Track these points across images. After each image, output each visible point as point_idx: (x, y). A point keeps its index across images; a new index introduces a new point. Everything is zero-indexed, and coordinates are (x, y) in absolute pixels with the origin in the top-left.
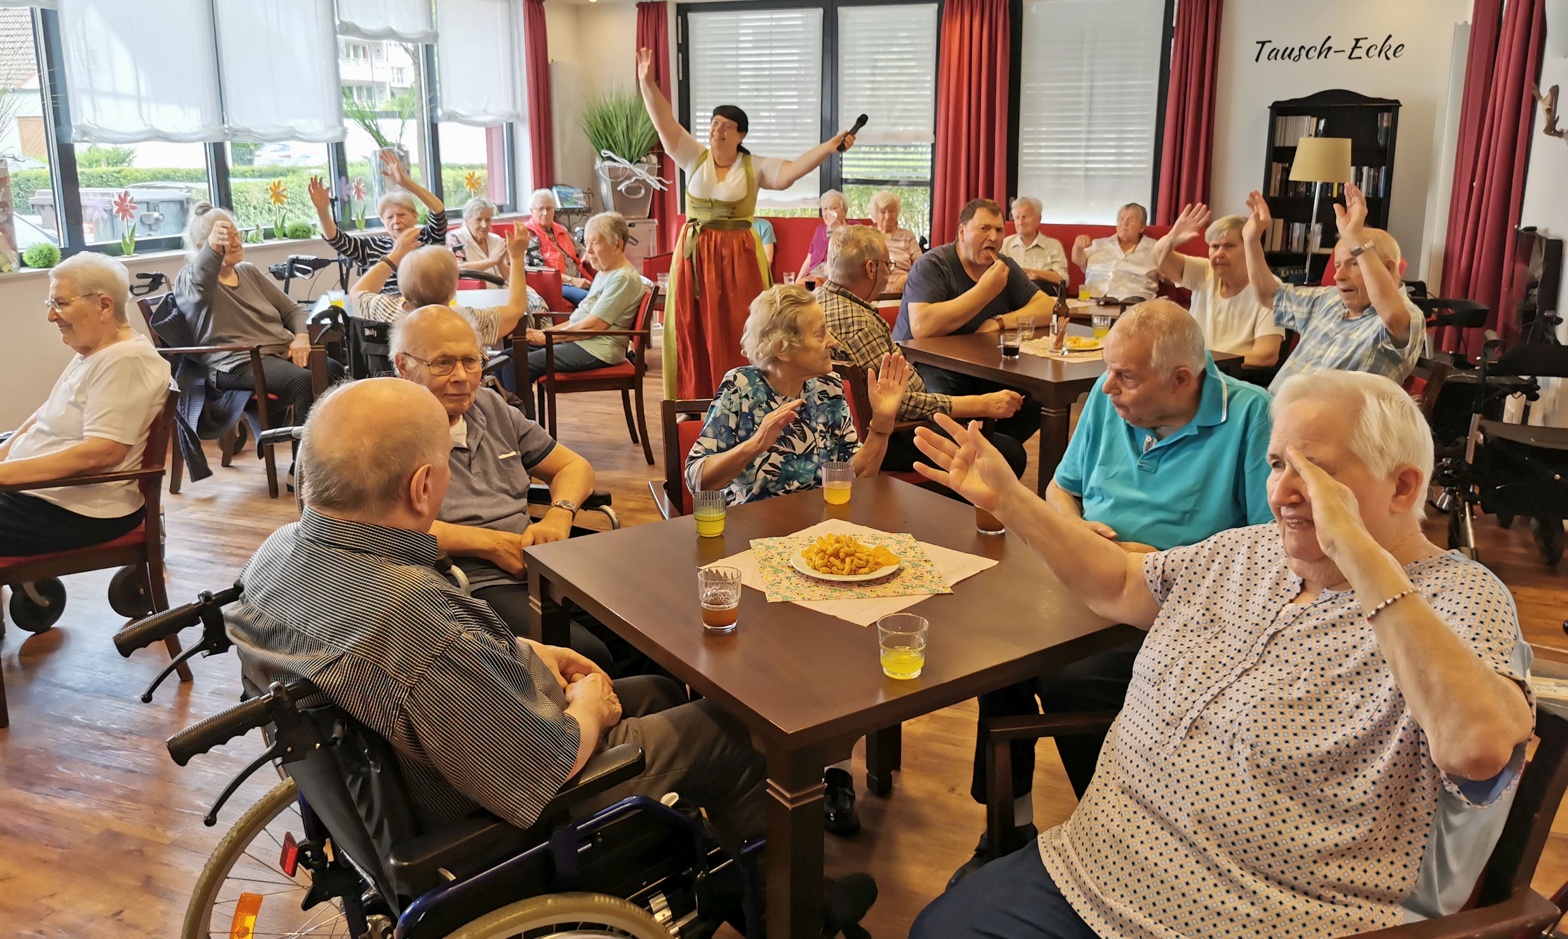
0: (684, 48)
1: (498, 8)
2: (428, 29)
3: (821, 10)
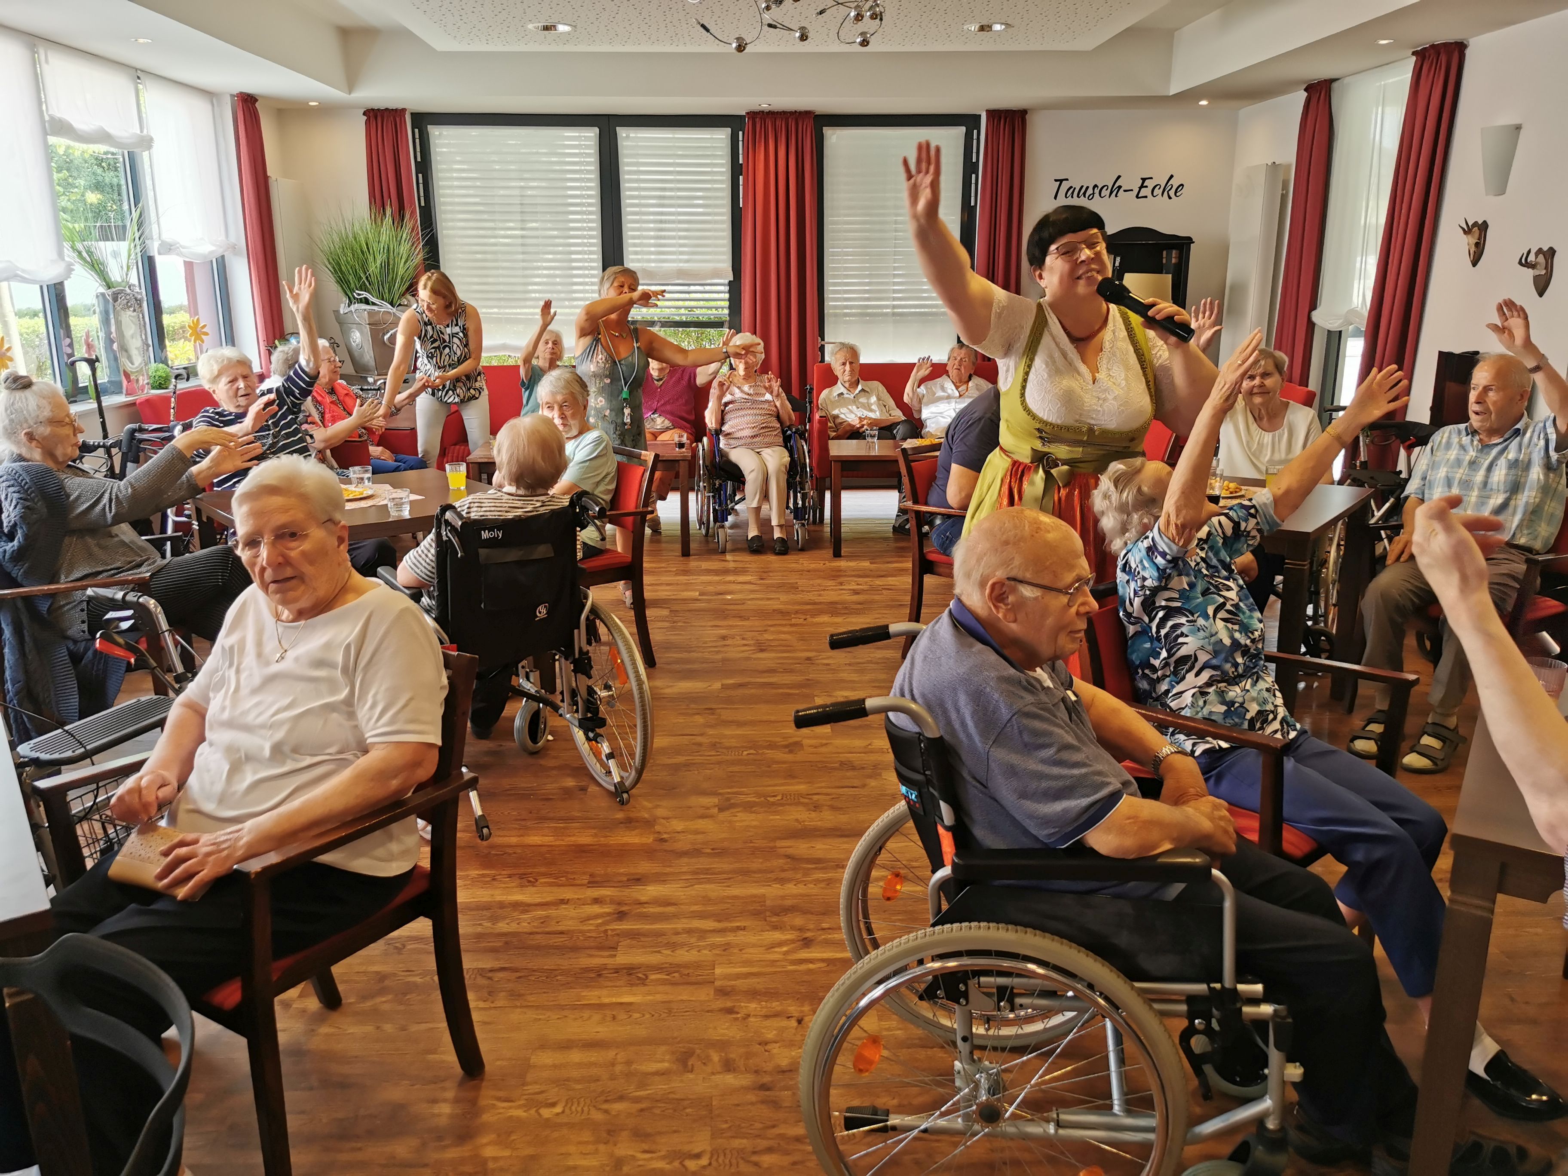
0: (424, 168)
1: (201, 108)
2: (138, 132)
3: (597, 130)
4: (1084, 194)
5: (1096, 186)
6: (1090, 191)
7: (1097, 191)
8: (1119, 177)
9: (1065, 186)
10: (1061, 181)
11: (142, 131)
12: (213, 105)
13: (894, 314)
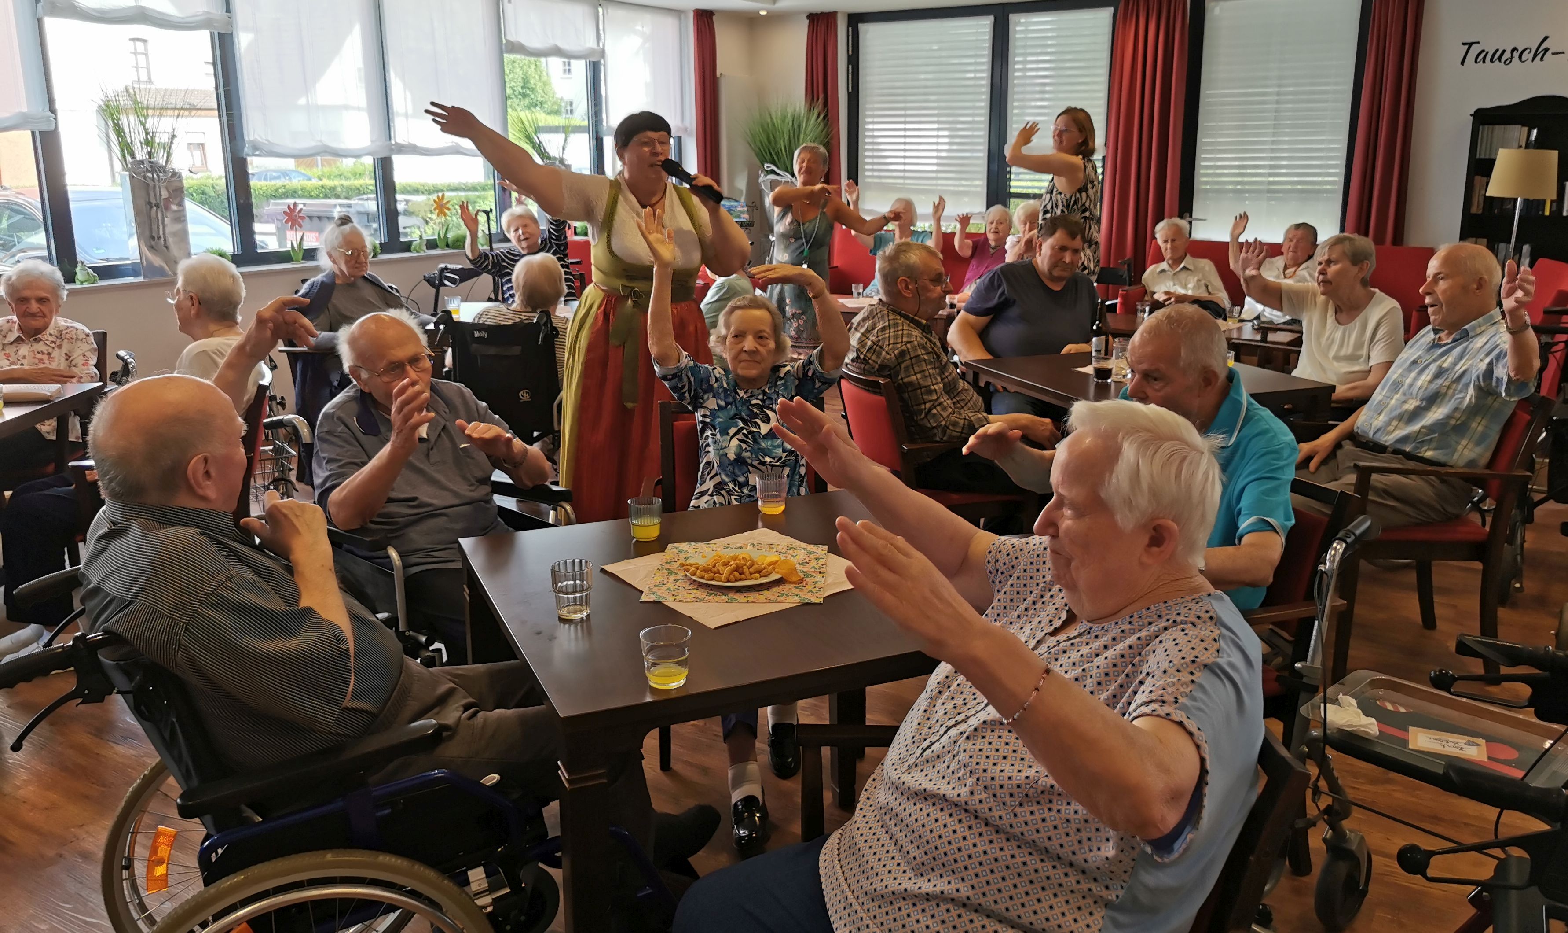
0: (854, 60)
1: (669, 24)
2: (595, 46)
3: (992, 18)
4: (1500, 59)
5: (1515, 49)
6: (1507, 55)
7: (1516, 55)
8: (1546, 38)
9: (1475, 50)
10: (1470, 45)
11: (598, 44)
12: (680, 19)
13: (1269, 191)
